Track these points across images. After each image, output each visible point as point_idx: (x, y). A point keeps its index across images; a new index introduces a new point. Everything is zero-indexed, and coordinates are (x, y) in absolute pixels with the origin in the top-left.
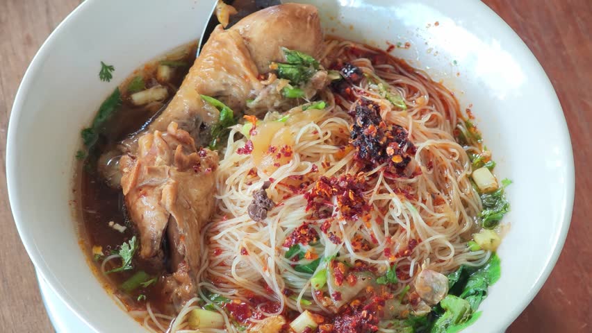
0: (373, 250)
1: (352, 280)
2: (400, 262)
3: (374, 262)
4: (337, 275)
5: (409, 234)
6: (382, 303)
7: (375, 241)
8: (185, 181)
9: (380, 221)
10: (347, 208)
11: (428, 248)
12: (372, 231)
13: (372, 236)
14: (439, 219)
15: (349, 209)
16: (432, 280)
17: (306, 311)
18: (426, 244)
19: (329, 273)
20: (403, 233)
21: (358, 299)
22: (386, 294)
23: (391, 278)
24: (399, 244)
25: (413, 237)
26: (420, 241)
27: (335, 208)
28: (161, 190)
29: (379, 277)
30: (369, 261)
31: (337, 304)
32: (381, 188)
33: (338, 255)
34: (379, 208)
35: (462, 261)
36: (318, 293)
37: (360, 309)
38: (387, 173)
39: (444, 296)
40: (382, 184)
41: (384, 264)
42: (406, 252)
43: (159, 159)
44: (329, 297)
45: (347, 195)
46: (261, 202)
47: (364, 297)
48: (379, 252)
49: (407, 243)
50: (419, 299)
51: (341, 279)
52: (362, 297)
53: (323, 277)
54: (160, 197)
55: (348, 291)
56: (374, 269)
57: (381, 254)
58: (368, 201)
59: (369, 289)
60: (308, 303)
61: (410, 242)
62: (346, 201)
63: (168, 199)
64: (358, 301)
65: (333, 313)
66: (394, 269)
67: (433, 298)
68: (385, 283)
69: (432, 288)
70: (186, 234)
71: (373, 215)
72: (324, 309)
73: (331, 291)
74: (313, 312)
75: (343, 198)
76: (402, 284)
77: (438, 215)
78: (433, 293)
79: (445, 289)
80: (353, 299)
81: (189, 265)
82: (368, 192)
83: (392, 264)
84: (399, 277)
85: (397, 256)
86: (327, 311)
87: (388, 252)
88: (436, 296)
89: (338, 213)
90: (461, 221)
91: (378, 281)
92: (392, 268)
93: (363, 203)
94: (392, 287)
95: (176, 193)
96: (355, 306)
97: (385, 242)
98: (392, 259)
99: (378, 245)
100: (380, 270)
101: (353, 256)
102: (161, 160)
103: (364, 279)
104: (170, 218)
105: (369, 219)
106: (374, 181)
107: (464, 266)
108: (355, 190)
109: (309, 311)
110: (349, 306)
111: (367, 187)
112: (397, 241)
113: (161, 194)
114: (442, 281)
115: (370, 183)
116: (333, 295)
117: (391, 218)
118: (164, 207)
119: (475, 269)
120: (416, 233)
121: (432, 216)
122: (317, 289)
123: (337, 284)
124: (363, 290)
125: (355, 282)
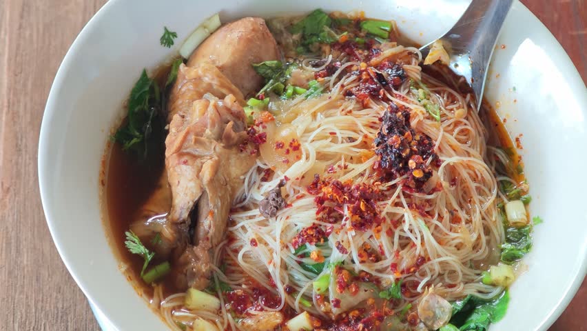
0: (380, 263)
1: (354, 290)
2: (405, 278)
3: (380, 275)
4: (339, 282)
5: (419, 250)
6: (380, 318)
7: (383, 253)
8: (228, 159)
9: (390, 233)
10: (357, 217)
11: (437, 269)
12: (381, 242)
13: (381, 247)
14: (453, 239)
15: (360, 218)
16: (436, 305)
17: (305, 312)
18: (435, 264)
19: (332, 279)
20: (414, 248)
21: (358, 309)
22: (387, 309)
23: (394, 293)
24: (407, 260)
25: (423, 254)
26: (429, 259)
27: (345, 218)
28: (202, 163)
29: (383, 290)
30: (374, 273)
31: (335, 311)
32: (397, 200)
33: (343, 263)
34: (391, 220)
35: (471, 291)
36: (318, 297)
37: (358, 319)
38: (406, 186)
39: (444, 324)
40: (398, 197)
41: (389, 278)
42: (412, 270)
43: (208, 131)
44: (329, 302)
45: (359, 205)
46: (274, 200)
47: (365, 309)
48: (385, 266)
49: (415, 259)
50: (418, 321)
51: (343, 286)
52: (361, 308)
53: (325, 282)
54: (199, 171)
55: (349, 299)
56: (378, 281)
57: (387, 268)
58: (381, 212)
59: (370, 302)
60: (308, 304)
61: (418, 260)
62: (356, 211)
63: (207, 173)
64: (357, 312)
65: (331, 319)
66: (399, 284)
67: (434, 322)
68: (388, 298)
69: (434, 313)
70: (216, 211)
71: (384, 228)
72: (323, 314)
73: (332, 297)
74: (311, 315)
75: (354, 208)
76: (405, 301)
77: (453, 235)
78: (435, 318)
79: (447, 317)
80: (352, 309)
81: (211, 242)
82: (382, 203)
83: (397, 280)
84: (403, 293)
85: (402, 272)
86: (325, 316)
87: (394, 266)
88: (436, 322)
89: (348, 222)
90: (476, 247)
91: (381, 295)
92: (396, 284)
93: (375, 214)
94: (395, 303)
95: (216, 169)
96: (353, 316)
97: (393, 256)
98: (397, 275)
99: (386, 258)
100: (384, 284)
101: (358, 266)
102: (210, 133)
103: (366, 291)
104: (204, 192)
105: (379, 231)
106: (391, 191)
107: (472, 296)
108: (367, 200)
109: (308, 312)
110: (347, 315)
111: (383, 196)
112: (405, 257)
113: (202, 166)
114: (446, 308)
115: (387, 193)
116: (333, 301)
117: (402, 230)
118: (202, 180)
119: (483, 302)
120: (426, 250)
121: (447, 234)
122: (318, 292)
123: (339, 291)
124: (365, 301)
125: (356, 292)
